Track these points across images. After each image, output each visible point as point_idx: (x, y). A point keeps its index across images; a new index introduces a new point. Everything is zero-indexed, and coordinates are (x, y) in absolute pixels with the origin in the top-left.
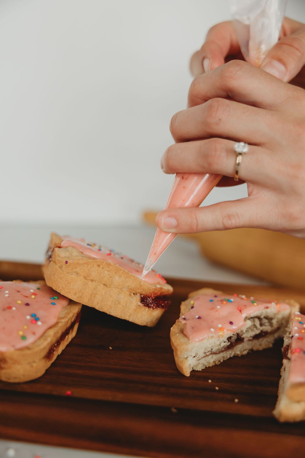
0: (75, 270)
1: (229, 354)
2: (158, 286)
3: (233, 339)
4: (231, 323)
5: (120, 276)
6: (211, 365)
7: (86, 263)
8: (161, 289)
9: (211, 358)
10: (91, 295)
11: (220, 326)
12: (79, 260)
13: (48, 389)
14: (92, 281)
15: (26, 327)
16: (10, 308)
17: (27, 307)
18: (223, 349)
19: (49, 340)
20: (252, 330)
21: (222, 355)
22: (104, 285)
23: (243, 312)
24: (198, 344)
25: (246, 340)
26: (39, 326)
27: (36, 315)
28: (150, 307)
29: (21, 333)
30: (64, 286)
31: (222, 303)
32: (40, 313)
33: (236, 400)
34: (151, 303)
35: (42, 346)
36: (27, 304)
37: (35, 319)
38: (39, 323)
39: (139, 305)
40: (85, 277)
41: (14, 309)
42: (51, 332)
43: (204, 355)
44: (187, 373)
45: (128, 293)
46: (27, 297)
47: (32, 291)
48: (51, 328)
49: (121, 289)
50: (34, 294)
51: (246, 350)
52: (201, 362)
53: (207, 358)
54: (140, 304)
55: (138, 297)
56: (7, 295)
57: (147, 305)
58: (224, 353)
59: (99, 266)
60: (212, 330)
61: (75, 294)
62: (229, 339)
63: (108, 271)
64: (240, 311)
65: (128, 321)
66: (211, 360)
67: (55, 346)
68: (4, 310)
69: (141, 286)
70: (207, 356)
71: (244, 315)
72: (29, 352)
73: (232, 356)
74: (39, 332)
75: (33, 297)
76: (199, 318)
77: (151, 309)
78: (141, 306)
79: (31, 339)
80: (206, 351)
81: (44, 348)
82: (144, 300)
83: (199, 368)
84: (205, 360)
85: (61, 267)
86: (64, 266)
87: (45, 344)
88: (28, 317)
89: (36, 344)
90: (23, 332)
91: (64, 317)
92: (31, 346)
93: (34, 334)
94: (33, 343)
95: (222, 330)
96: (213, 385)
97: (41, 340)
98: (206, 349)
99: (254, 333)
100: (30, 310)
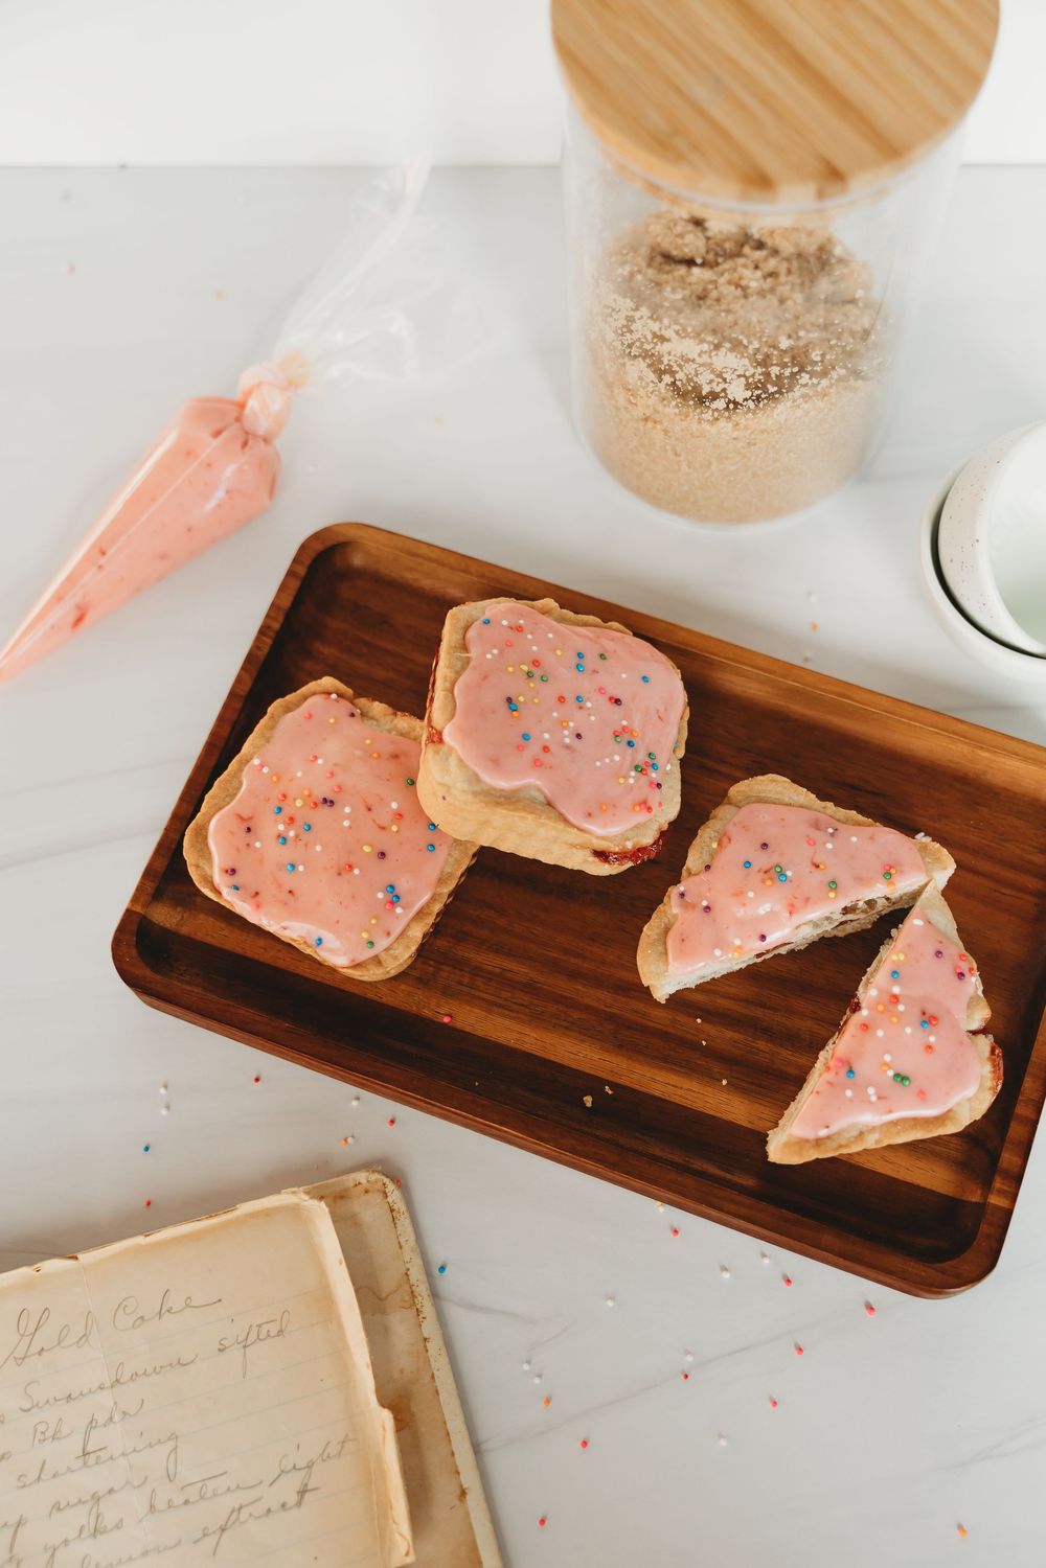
4: (763, 937)
11: (737, 942)
15: (373, 921)
16: (351, 867)
17: (381, 863)
20: (817, 927)
23: (794, 916)
26: (398, 917)
27: (393, 888)
29: (365, 935)
31: (763, 881)
32: (403, 884)
34: (614, 861)
36: (383, 855)
37: (394, 898)
38: (399, 910)
39: (590, 861)
41: (356, 871)
44: (665, 995)
45: (567, 847)
46: (382, 828)
47: (394, 804)
48: (417, 918)
50: (399, 816)
54: (591, 857)
55: (588, 852)
56: (346, 821)
60: (718, 952)
61: (464, 835)
62: (758, 952)
64: (793, 913)
68: (339, 874)
71: (799, 920)
74: (397, 929)
75: (394, 828)
76: (707, 908)
79: (382, 943)
82: (598, 854)
83: (692, 986)
86: (440, 799)
87: (410, 954)
88: (380, 895)
89: (391, 952)
90: (369, 931)
91: (450, 875)
92: (383, 957)
93: (387, 933)
94: (387, 950)
95: (740, 949)
96: (699, 1033)
97: (400, 945)
98: (701, 977)
99: (820, 931)
100: (386, 872)
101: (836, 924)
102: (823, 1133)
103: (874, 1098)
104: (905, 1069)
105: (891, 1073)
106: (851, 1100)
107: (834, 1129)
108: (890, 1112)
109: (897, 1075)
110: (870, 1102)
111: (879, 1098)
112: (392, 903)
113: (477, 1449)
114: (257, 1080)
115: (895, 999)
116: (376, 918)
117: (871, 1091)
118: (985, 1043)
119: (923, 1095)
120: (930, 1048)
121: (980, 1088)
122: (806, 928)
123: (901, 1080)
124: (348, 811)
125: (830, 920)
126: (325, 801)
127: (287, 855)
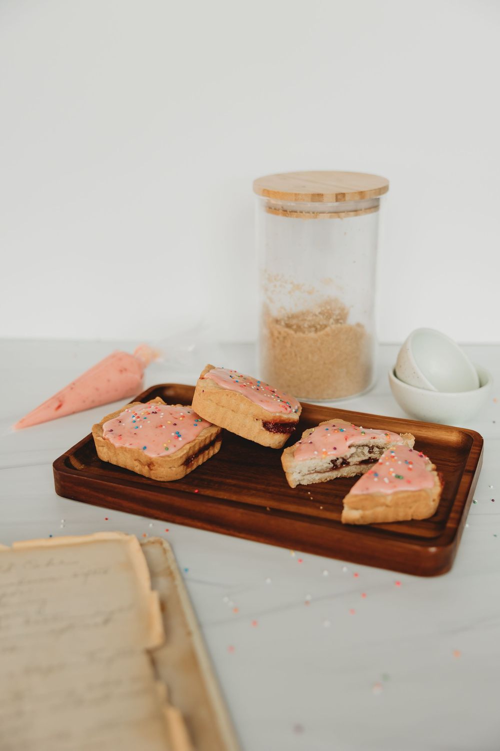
0: (209, 398)
1: (334, 475)
2: (278, 414)
3: (339, 462)
4: (335, 449)
5: (245, 404)
6: (317, 482)
7: (217, 393)
8: (280, 417)
9: (316, 476)
10: (222, 418)
11: (324, 450)
12: (212, 390)
13: (184, 487)
14: (223, 407)
15: (169, 441)
16: (161, 426)
17: (174, 426)
18: (328, 470)
19: (185, 451)
20: (359, 457)
21: (327, 474)
22: (233, 411)
23: (348, 440)
24: (301, 463)
25: (351, 464)
26: (180, 441)
27: (179, 433)
29: (165, 445)
30: (201, 410)
31: (334, 432)
32: (182, 432)
33: (321, 508)
34: (271, 428)
35: (179, 456)
36: (175, 424)
37: (178, 435)
38: (180, 439)
39: (261, 429)
40: (217, 404)
41: (164, 427)
42: (188, 447)
43: (307, 473)
44: (293, 485)
45: (252, 418)
46: (176, 418)
47: (182, 414)
48: (188, 443)
49: (246, 415)
50: (183, 417)
51: (354, 473)
52: (305, 477)
53: (311, 475)
55: (260, 423)
56: (162, 417)
57: (268, 430)
58: (330, 473)
59: (227, 395)
60: (316, 453)
61: (210, 417)
62: (333, 462)
63: (235, 400)
64: (346, 439)
65: (254, 442)
66: (317, 478)
67: (193, 457)
68: (157, 428)
69: (262, 413)
70: (311, 473)
71: (349, 443)
72: (169, 459)
73: (338, 476)
74: (179, 445)
75: (181, 419)
76: (311, 443)
77: (272, 433)
78: (264, 430)
79: (172, 450)
80: (310, 469)
81: (181, 457)
82: (266, 425)
83: (305, 483)
84: (311, 477)
86: (202, 394)
87: (182, 454)
88: (173, 434)
89: (175, 454)
90: (167, 444)
91: (202, 436)
92: (172, 455)
93: (175, 446)
94: (174, 453)
95: (326, 453)
96: (309, 496)
97: (180, 452)
98: (309, 468)
99: (360, 459)
100: (176, 429)
101: (367, 458)
102: (365, 493)
104: (400, 473)
105: (394, 475)
106: (377, 482)
107: (371, 491)
108: (395, 487)
109: (396, 475)
110: (386, 483)
111: (390, 482)
112: (178, 437)
113: (200, 626)
114: (107, 519)
115: (393, 457)
116: (171, 440)
117: (386, 479)
118: (435, 473)
119: (409, 482)
120: (410, 469)
121: (435, 485)
122: (353, 450)
123: (398, 477)
124: (162, 414)
125: (363, 454)
126: (153, 412)
127: (135, 425)
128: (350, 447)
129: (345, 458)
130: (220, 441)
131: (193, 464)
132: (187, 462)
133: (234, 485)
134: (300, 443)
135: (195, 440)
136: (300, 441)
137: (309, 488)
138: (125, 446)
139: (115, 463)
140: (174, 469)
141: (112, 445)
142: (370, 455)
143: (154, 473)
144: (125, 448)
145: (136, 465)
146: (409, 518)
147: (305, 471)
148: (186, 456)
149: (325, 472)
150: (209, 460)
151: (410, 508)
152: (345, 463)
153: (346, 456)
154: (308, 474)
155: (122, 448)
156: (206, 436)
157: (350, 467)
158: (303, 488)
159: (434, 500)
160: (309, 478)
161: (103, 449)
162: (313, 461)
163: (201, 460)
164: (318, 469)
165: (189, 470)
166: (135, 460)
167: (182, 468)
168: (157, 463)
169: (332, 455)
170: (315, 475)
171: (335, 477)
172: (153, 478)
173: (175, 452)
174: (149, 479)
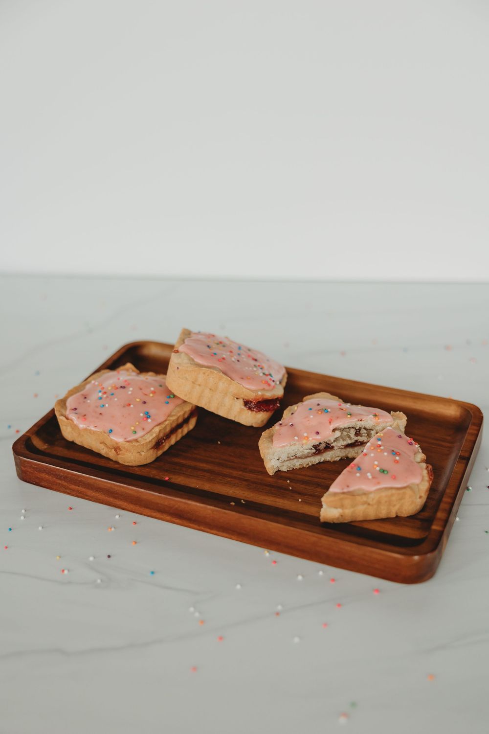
0: (184, 376)
1: (317, 459)
3: (321, 447)
4: (318, 433)
5: (224, 383)
6: (298, 468)
7: (192, 371)
8: (263, 395)
9: (297, 462)
10: (199, 397)
11: (305, 435)
12: (187, 367)
13: (153, 473)
14: (200, 385)
15: (137, 423)
16: (129, 405)
17: (144, 405)
18: (310, 455)
19: (154, 435)
20: (344, 440)
21: (309, 459)
22: (211, 389)
23: (332, 423)
24: (280, 449)
25: (336, 448)
26: (149, 423)
27: (148, 413)
28: (253, 411)
29: (133, 428)
30: (176, 388)
31: (318, 413)
32: (152, 412)
33: (300, 500)
34: (253, 408)
35: (148, 440)
36: (145, 403)
37: (148, 416)
38: (149, 420)
40: (193, 382)
41: (132, 406)
42: (157, 429)
43: (287, 459)
44: (271, 472)
45: (232, 397)
46: (146, 395)
47: (152, 389)
48: (158, 425)
49: (226, 394)
50: (154, 392)
51: (338, 457)
52: (284, 464)
53: (291, 461)
54: (243, 407)
55: (241, 402)
56: (130, 393)
57: (250, 408)
58: (312, 458)
59: (204, 373)
60: (296, 438)
61: (186, 395)
62: (315, 447)
63: (213, 378)
64: (330, 422)
65: (234, 421)
66: (297, 464)
67: (164, 439)
68: (124, 407)
69: (243, 392)
70: (291, 459)
71: (332, 427)
72: (137, 444)
73: (321, 461)
74: (148, 428)
75: (151, 395)
76: (292, 425)
78: (244, 409)
79: (140, 433)
80: (290, 456)
81: (150, 441)
82: (247, 404)
83: (284, 469)
84: (290, 463)
85: (174, 371)
87: (151, 438)
88: (142, 415)
89: (144, 438)
90: (134, 427)
91: (174, 415)
92: (140, 439)
93: (143, 429)
94: (142, 437)
95: (308, 437)
96: (289, 485)
97: (148, 435)
98: (288, 454)
99: (345, 443)
100: (145, 408)
101: (353, 441)
102: (345, 490)
103: (370, 477)
104: (385, 467)
105: (378, 469)
106: (359, 477)
107: (351, 489)
108: (379, 483)
109: (381, 469)
110: (369, 479)
111: (373, 478)
112: (147, 418)
114: (71, 508)
115: (380, 446)
116: (139, 422)
117: (369, 475)
118: (424, 465)
119: (394, 478)
120: (397, 462)
121: (423, 480)
122: (338, 434)
123: (383, 471)
124: (131, 389)
125: (350, 437)
126: (121, 387)
127: (101, 402)
128: (334, 430)
129: (328, 442)
130: (194, 417)
131: (164, 446)
132: (158, 444)
133: (208, 471)
134: (281, 424)
135: (166, 421)
136: (280, 422)
137: (288, 475)
138: (89, 428)
139: (79, 444)
140: (143, 453)
141: (76, 426)
142: (356, 438)
143: (121, 458)
144: (90, 430)
145: (102, 448)
146: (394, 515)
147: (284, 457)
148: (156, 439)
149: (306, 457)
150: (183, 438)
151: (395, 505)
152: (328, 447)
153: (329, 440)
154: (287, 461)
155: (86, 429)
156: (179, 415)
157: (334, 451)
158: (282, 474)
159: (420, 497)
160: (289, 465)
161: (67, 429)
162: (293, 447)
163: (173, 440)
164: (298, 455)
165: (160, 453)
166: (101, 443)
167: (151, 451)
168: (124, 448)
169: (314, 440)
170: (295, 460)
171: (317, 462)
172: (121, 462)
173: (144, 435)
174: (117, 462)
